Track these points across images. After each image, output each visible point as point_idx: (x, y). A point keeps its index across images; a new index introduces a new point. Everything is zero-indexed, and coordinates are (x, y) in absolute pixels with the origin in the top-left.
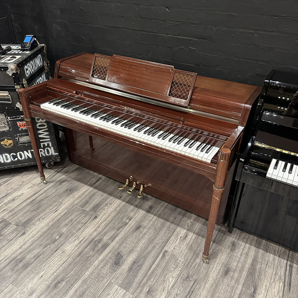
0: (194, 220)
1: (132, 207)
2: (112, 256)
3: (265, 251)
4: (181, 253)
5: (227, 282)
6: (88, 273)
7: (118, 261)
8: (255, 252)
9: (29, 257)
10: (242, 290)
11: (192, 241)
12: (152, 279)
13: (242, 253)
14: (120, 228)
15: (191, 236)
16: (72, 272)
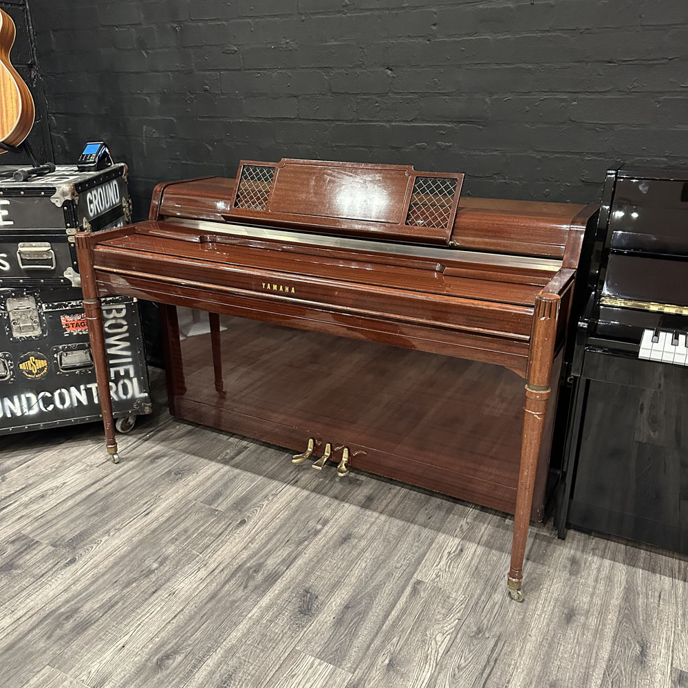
0: (475, 519)
1: (326, 499)
2: (291, 598)
3: (649, 571)
4: (455, 583)
5: (575, 636)
6: (236, 634)
7: (307, 605)
8: (626, 573)
9: (87, 607)
10: (612, 651)
11: (476, 560)
12: (395, 640)
13: (597, 577)
14: (304, 541)
15: (473, 550)
16: (198, 633)
